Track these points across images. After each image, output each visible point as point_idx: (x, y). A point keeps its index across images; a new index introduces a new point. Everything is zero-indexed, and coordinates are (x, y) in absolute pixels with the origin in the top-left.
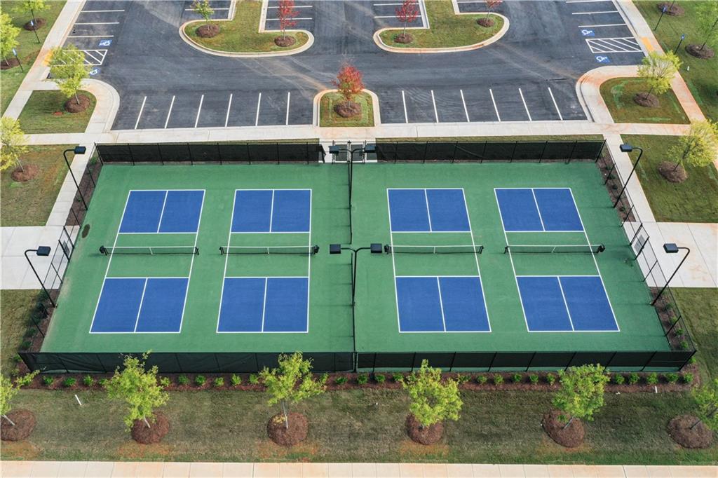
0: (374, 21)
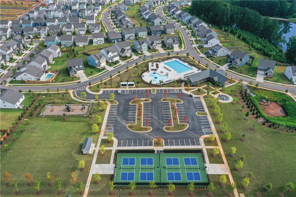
0: (163, 125)
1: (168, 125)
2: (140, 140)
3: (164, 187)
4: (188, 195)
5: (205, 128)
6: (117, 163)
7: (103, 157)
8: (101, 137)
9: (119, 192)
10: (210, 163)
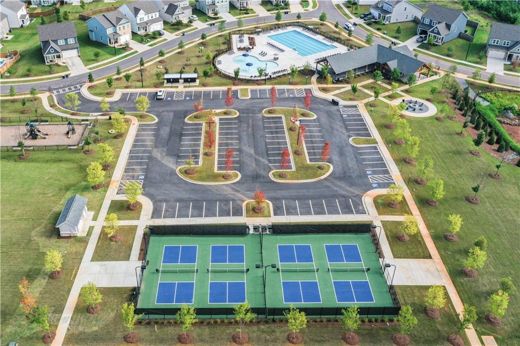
0: (269, 167)
1: (282, 167)
2: (211, 203)
3: (274, 321)
4: (342, 341)
5: (374, 172)
6: (148, 258)
7: (112, 243)
8: (112, 195)
9: (151, 335)
10: (394, 258)
